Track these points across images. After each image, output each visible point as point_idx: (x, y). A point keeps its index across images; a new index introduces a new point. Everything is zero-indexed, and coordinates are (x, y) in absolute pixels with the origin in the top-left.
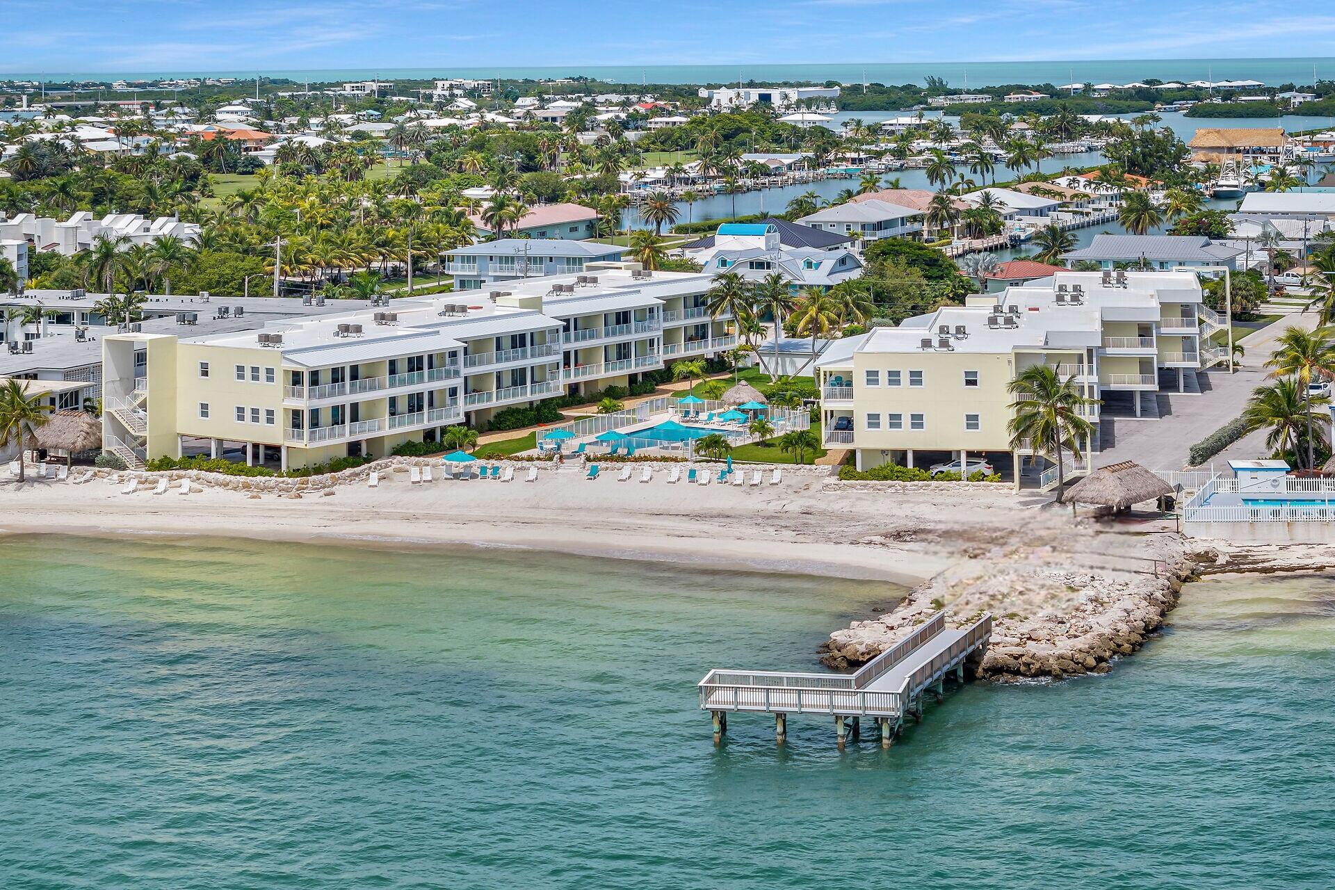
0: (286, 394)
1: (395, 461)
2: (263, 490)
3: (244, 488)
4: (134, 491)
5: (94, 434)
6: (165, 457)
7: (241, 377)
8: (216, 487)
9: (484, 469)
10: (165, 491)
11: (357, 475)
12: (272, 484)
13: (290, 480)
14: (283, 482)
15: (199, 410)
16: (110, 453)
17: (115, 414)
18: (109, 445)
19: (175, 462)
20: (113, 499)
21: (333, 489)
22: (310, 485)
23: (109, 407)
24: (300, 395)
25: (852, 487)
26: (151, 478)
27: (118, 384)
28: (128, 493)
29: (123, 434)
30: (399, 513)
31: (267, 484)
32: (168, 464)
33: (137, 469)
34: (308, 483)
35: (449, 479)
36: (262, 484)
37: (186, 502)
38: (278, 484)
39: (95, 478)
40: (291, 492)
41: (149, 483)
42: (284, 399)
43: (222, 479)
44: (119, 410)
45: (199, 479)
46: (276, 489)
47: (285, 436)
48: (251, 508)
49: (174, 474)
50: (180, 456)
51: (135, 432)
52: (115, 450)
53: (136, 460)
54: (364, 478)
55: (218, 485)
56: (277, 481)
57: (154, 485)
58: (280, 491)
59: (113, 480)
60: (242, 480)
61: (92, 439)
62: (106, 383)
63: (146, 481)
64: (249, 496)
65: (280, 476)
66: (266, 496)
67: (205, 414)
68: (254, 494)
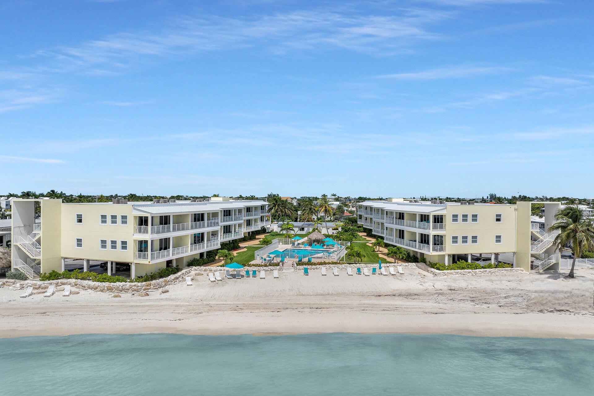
0: (135, 231)
1: (193, 269)
2: (121, 291)
3: (108, 290)
4: (30, 295)
5: (6, 259)
6: (54, 271)
7: (104, 222)
8: (89, 290)
9: (247, 272)
10: (53, 294)
11: (177, 278)
12: (127, 287)
13: (139, 284)
14: (135, 286)
15: (75, 242)
16: (16, 269)
17: (20, 246)
18: (16, 265)
19: (60, 274)
20: (12, 303)
21: (167, 288)
22: (152, 287)
23: (16, 242)
24: (146, 232)
26: (43, 285)
27: (22, 229)
28: (25, 297)
29: (25, 258)
30: (224, 304)
31: (124, 287)
32: (55, 276)
33: (34, 279)
34: (151, 286)
35: (231, 278)
36: (120, 287)
37: (68, 302)
38: (131, 287)
39: (3, 286)
40: (140, 292)
41: (42, 289)
42: (133, 234)
43: (93, 284)
44: (23, 244)
45: (76, 285)
46: (130, 290)
47: (134, 257)
48: (117, 306)
49: (59, 282)
50: (63, 270)
51: (33, 256)
52: (20, 268)
53: (33, 273)
54: (181, 280)
55: (90, 288)
56: (131, 285)
57: (45, 290)
58: (133, 291)
59: (16, 287)
60: (107, 285)
61: (4, 261)
62: (14, 228)
63: (39, 287)
64: (112, 295)
65: (131, 282)
66: (124, 295)
67: (79, 245)
68: (116, 294)
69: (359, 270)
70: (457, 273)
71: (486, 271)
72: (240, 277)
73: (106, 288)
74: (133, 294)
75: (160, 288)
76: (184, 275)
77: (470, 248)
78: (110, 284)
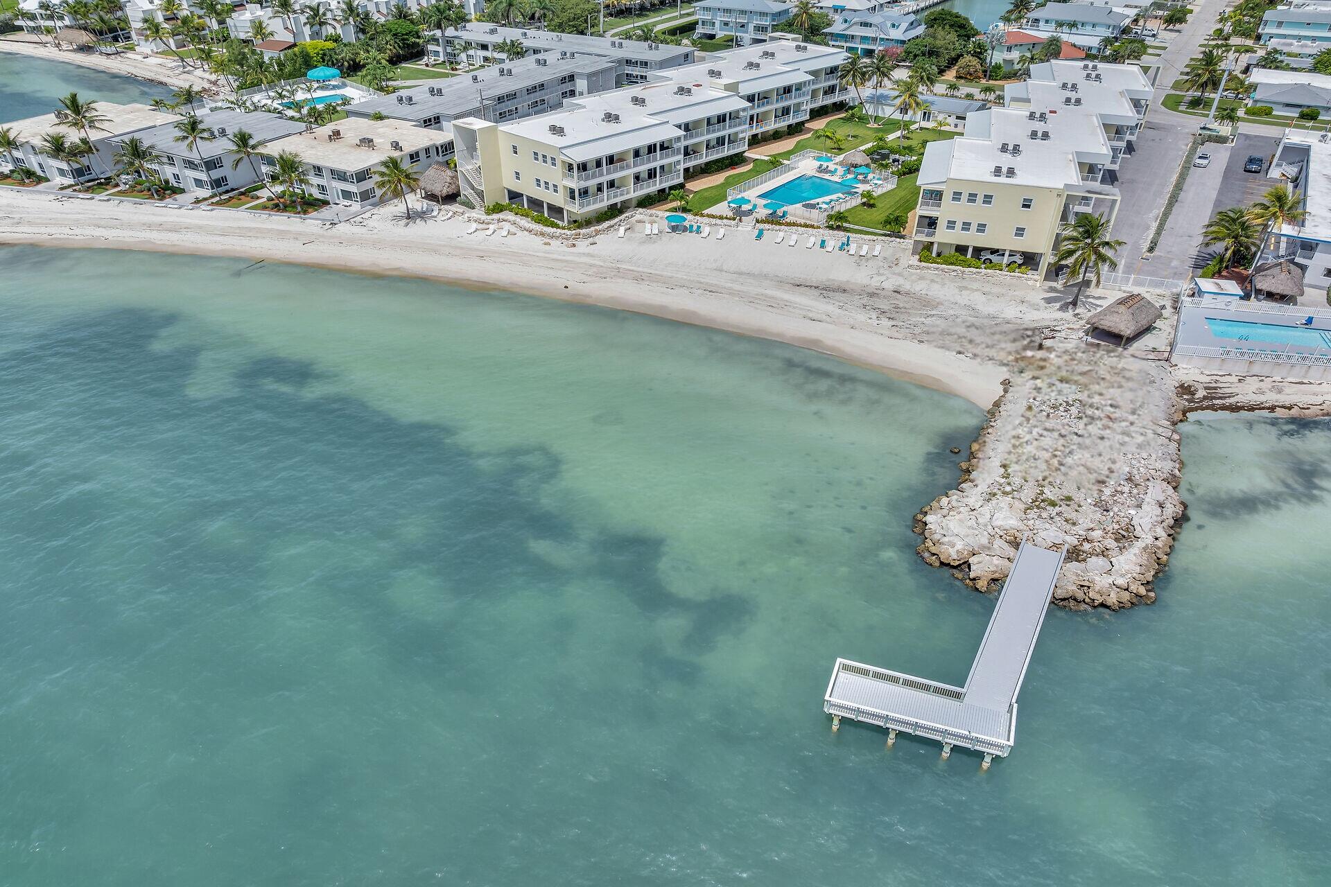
0: (564, 176)
1: (639, 212)
2: (552, 238)
3: (541, 234)
4: (475, 231)
5: (455, 184)
6: (497, 203)
7: (536, 159)
10: (493, 233)
11: (612, 227)
12: (558, 234)
13: (568, 232)
14: (565, 234)
15: (514, 175)
16: (465, 197)
17: (465, 171)
18: (465, 192)
19: (502, 206)
20: (459, 240)
21: (596, 239)
22: (583, 236)
23: (462, 167)
24: (573, 178)
25: (928, 268)
26: (486, 221)
27: (465, 152)
28: (470, 234)
29: (471, 186)
30: (632, 271)
31: (555, 234)
32: (498, 208)
33: (479, 209)
34: (580, 235)
35: (669, 233)
36: (552, 233)
37: (503, 246)
38: (561, 234)
39: (454, 215)
40: (569, 241)
41: (485, 224)
42: (563, 180)
43: (530, 226)
44: (467, 169)
45: (515, 223)
46: (561, 237)
47: (566, 202)
48: (541, 257)
49: (501, 218)
50: (506, 201)
51: (478, 186)
52: (468, 194)
53: (479, 202)
54: (615, 228)
55: (526, 230)
57: (487, 226)
58: (563, 239)
59: (464, 219)
61: (453, 187)
63: (483, 222)
64: (543, 242)
65: (563, 228)
66: (554, 242)
67: (518, 178)
68: (547, 241)
69: (823, 242)
72: (679, 233)
73: (540, 232)
74: (562, 243)
75: (589, 237)
76: (622, 221)
77: (972, 239)
78: (542, 229)
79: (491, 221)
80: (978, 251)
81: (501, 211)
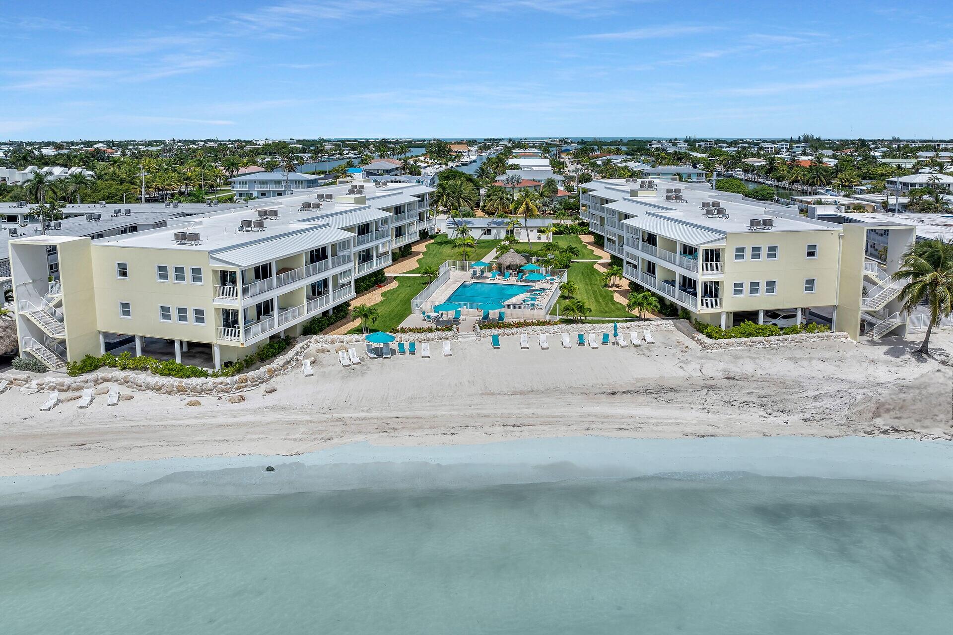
0: (216, 293)
1: (312, 340)
2: (200, 393)
3: (179, 391)
4: (56, 405)
5: (9, 337)
6: (88, 357)
7: (163, 277)
8: (148, 392)
9: (401, 345)
10: (92, 401)
11: (288, 362)
12: (210, 386)
13: (228, 380)
14: (221, 383)
15: (119, 309)
16: (28, 354)
17: (29, 317)
18: (27, 346)
19: (98, 360)
20: (29, 422)
21: (273, 382)
22: (249, 383)
23: (23, 310)
24: (234, 294)
26: (74, 385)
27: (31, 286)
28: (48, 410)
29: (41, 337)
30: (365, 419)
31: (204, 387)
32: (91, 364)
33: (57, 370)
34: (247, 381)
35: (375, 358)
36: (198, 387)
37: (118, 419)
38: (214, 385)
39: (11, 386)
40: (231, 393)
41: (72, 391)
42: (214, 299)
43: (154, 383)
44: (34, 313)
45: (127, 382)
46: (215, 390)
47: (217, 334)
48: (195, 426)
49: (99, 378)
50: (103, 351)
51: (53, 334)
52: (33, 351)
53: (56, 359)
54: (294, 364)
55: (149, 388)
56: (214, 383)
57: (77, 394)
58: (219, 392)
59: (31, 388)
60: (176, 384)
61: (7, 342)
62: (17, 287)
63: (69, 388)
64: (187, 401)
65: (215, 375)
66: (203, 399)
67: (126, 312)
68: (193, 399)
69: (581, 337)
70: (740, 344)
71: (787, 339)
72: (390, 356)
73: (175, 389)
74: (220, 399)
75: (262, 383)
76: (299, 354)
77: (761, 302)
78: (181, 382)
79: (82, 384)
80: (772, 314)
81: (96, 368)
